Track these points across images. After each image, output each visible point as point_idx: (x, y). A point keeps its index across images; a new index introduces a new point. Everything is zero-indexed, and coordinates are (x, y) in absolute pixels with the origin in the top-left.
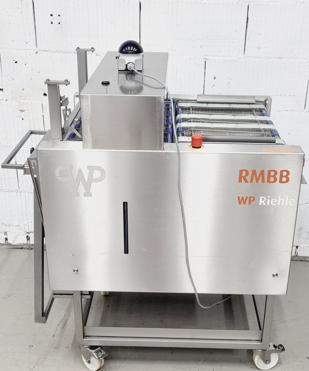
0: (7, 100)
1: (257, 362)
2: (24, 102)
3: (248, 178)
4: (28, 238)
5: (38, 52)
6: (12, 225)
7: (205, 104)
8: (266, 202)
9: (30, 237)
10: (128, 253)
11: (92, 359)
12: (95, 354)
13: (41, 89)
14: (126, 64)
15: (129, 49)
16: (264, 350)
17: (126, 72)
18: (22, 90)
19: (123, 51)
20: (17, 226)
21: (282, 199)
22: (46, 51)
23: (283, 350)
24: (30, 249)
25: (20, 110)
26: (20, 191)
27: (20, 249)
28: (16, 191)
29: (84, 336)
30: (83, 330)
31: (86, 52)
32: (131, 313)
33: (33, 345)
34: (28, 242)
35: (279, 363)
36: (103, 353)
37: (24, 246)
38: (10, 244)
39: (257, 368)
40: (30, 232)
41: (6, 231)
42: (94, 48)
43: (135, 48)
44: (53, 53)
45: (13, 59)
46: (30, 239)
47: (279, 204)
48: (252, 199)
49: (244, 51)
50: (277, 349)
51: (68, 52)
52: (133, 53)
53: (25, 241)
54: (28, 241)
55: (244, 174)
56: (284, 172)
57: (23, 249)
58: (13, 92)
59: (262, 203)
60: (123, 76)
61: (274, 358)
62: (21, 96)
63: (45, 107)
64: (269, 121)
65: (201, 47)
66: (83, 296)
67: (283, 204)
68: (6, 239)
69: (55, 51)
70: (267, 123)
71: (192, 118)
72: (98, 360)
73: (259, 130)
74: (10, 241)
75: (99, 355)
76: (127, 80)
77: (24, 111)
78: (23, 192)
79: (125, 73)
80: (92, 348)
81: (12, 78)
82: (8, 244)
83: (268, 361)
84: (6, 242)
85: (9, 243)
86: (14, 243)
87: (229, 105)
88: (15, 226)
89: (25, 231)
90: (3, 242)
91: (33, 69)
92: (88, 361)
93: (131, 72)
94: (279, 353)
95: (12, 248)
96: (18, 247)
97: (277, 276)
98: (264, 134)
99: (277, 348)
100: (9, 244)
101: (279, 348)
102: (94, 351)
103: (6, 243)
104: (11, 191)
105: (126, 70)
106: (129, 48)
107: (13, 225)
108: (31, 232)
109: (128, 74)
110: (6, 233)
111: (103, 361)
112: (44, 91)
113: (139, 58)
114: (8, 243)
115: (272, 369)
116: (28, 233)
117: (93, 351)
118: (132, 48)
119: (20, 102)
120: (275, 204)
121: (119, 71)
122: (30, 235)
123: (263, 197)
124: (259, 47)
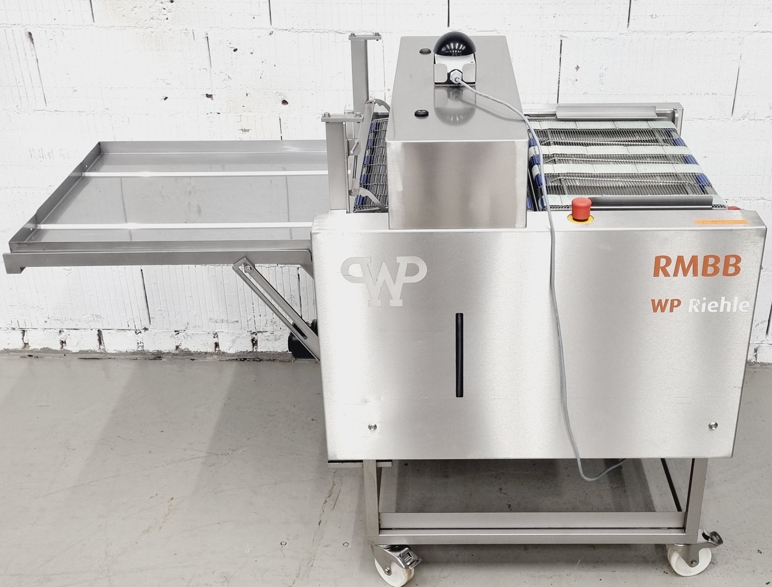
0: (219, 113)
1: (676, 564)
2: (248, 116)
3: (671, 269)
4: (254, 342)
5: (274, 33)
6: (227, 321)
7: (571, 123)
8: (699, 307)
9: (257, 340)
10: (462, 396)
11: (395, 568)
12: (400, 560)
13: (277, 94)
14: (448, 74)
15: (453, 48)
16: (688, 545)
17: (448, 85)
18: (246, 95)
19: (443, 50)
20: (236, 323)
21: (726, 302)
22: (286, 30)
23: (720, 541)
24: (259, 360)
25: (242, 130)
27: (242, 361)
29: (381, 529)
30: (379, 520)
31: (366, 41)
32: (447, 477)
33: (287, 541)
34: (254, 349)
35: (712, 563)
36: (412, 558)
37: (247, 356)
38: (223, 353)
39: (676, 573)
40: (258, 332)
41: (216, 331)
42: (380, 34)
43: (462, 45)
44: (299, 33)
45: (231, 46)
46: (257, 344)
47: (722, 310)
48: (676, 303)
49: (628, 22)
50: (710, 541)
51: (326, 31)
52: (458, 55)
53: (249, 348)
54: (255, 347)
55: (663, 262)
56: (731, 258)
57: (246, 361)
58: (230, 99)
59: (693, 309)
60: (443, 92)
61: (705, 557)
62: (243, 106)
63: (285, 123)
64: (689, 156)
65: (554, 17)
66: (379, 463)
67: (728, 310)
68: (217, 345)
69: (303, 30)
70: (687, 160)
71: (557, 154)
72: (405, 570)
73: (675, 176)
74: (223, 348)
75: (407, 562)
76: (449, 99)
77: (248, 130)
79: (446, 88)
80: (394, 548)
81: (229, 77)
83: (695, 561)
84: (215, 349)
85: (222, 351)
86: (230, 352)
87: (612, 122)
88: (232, 323)
89: (250, 330)
90: (211, 349)
91: (265, 61)
92: (387, 570)
93: (457, 85)
94: (714, 547)
95: (227, 360)
96: (237, 358)
97: (716, 428)
98: (687, 184)
99: (710, 539)
100: (221, 353)
101: (712, 539)
102: (398, 554)
103: (217, 352)
105: (449, 82)
106: (452, 44)
107: (229, 321)
108: (260, 332)
109: (451, 89)
110: (216, 335)
111: (413, 570)
112: (282, 97)
113: (469, 63)
114: (220, 351)
115: (701, 574)
116: (254, 333)
117: (396, 555)
118: (457, 44)
119: (242, 117)
120: (716, 311)
121: (436, 83)
122: (259, 337)
123: (695, 300)
124: (654, 15)
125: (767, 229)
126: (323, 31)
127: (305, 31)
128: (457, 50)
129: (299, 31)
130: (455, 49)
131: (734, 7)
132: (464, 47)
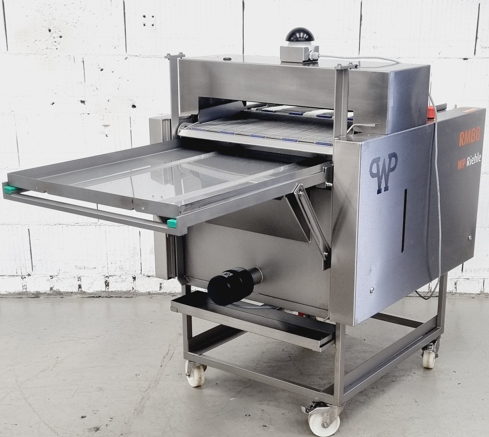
0: (89, 114)
2: (108, 116)
4: (107, 284)
5: (128, 58)
9: (109, 282)
13: (129, 100)
18: (107, 101)
20: (94, 269)
22: (136, 56)
24: (109, 297)
25: (104, 125)
26: (99, 224)
27: (98, 297)
28: (95, 224)
34: (106, 289)
37: (101, 294)
38: (84, 292)
40: (110, 276)
41: (80, 276)
44: (144, 58)
45: (99, 67)
46: (109, 285)
49: (359, 51)
53: (103, 288)
54: (107, 288)
57: (100, 297)
58: (97, 104)
62: (106, 109)
63: (133, 121)
68: (80, 287)
69: (147, 56)
74: (84, 289)
77: (108, 126)
78: (102, 225)
81: (97, 88)
82: (82, 293)
84: (79, 290)
85: (84, 291)
86: (88, 291)
88: (91, 269)
89: (104, 274)
90: (76, 289)
91: (121, 77)
95: (87, 297)
96: (94, 296)
100: (83, 292)
103: (80, 291)
104: (89, 224)
107: (89, 268)
108: (111, 276)
110: (79, 279)
112: (132, 102)
114: (82, 291)
116: (107, 277)
119: (104, 116)
122: (110, 280)
124: (375, 47)
127: (149, 56)
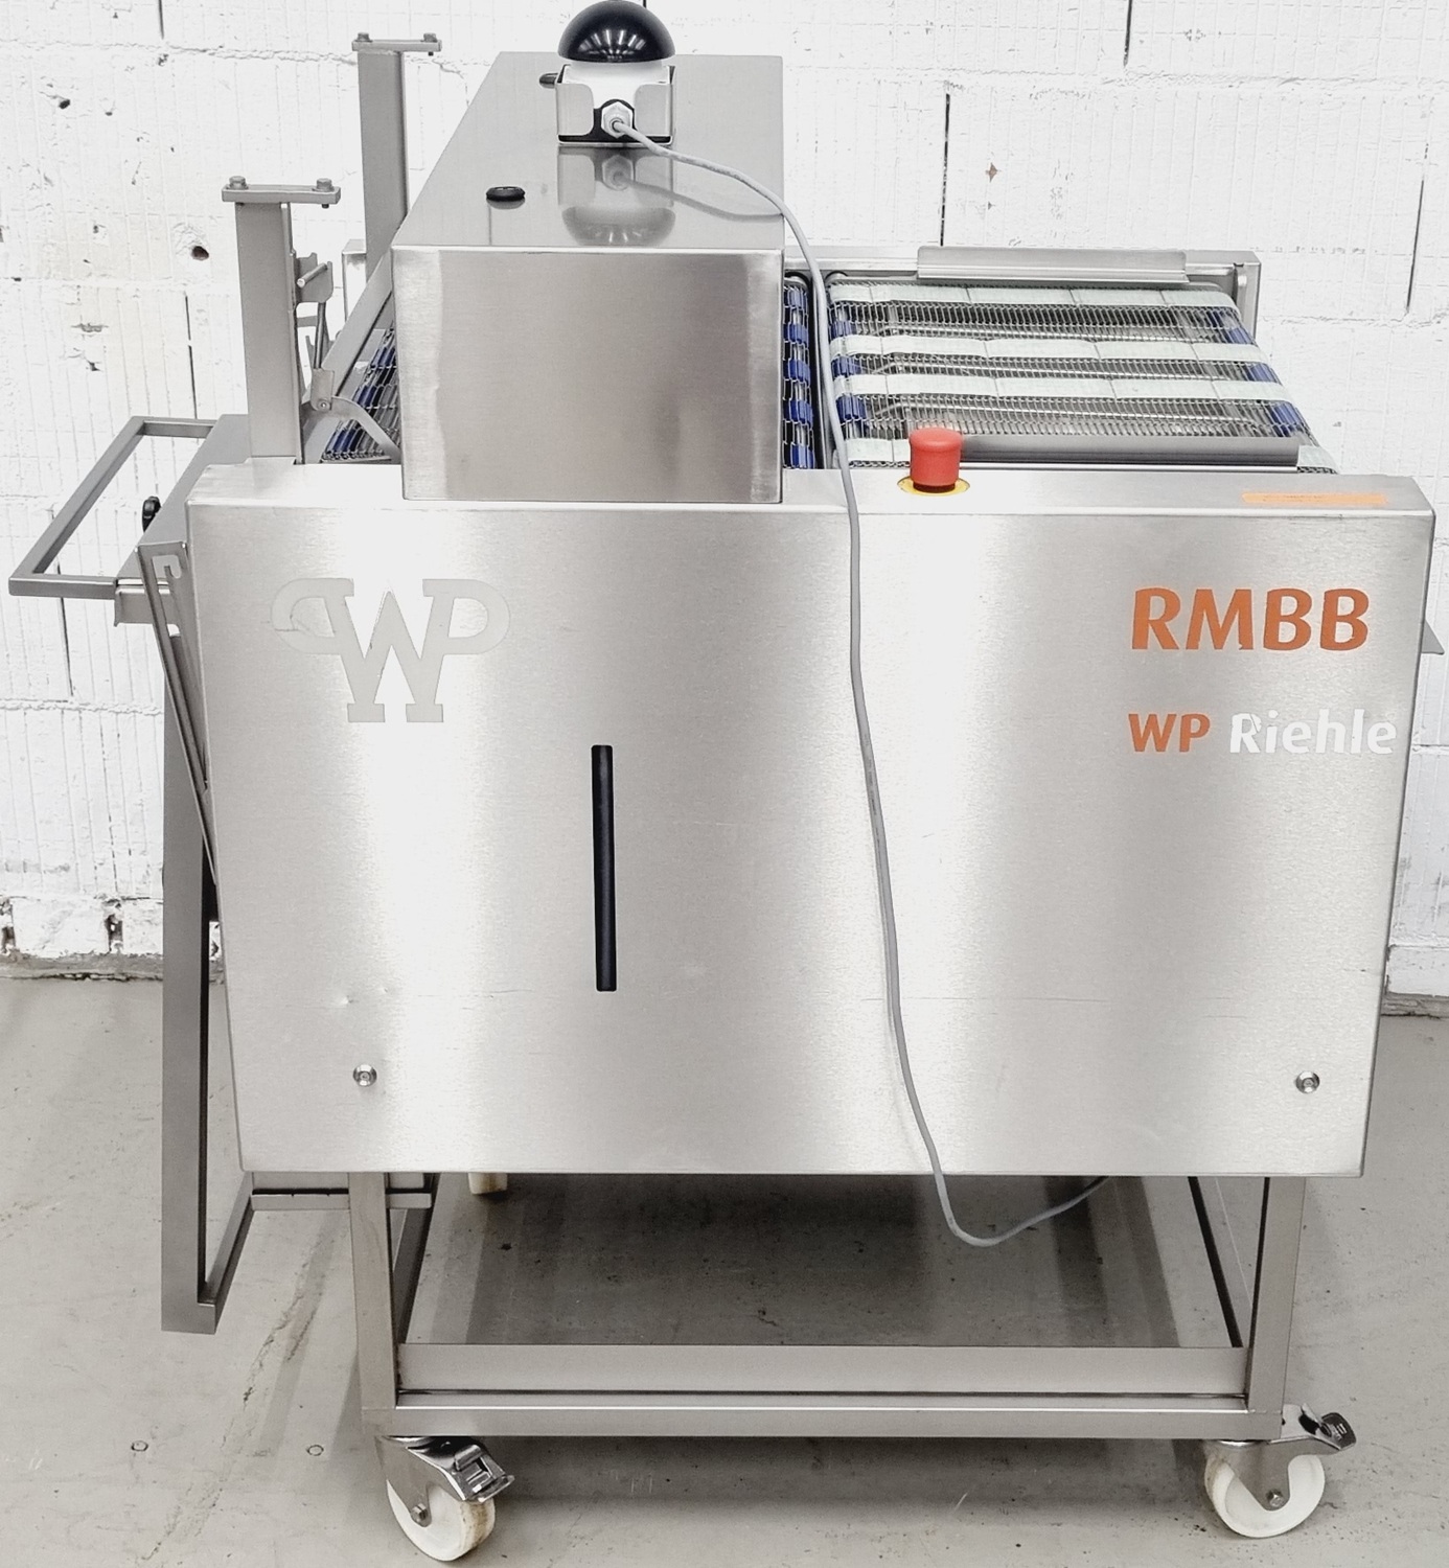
0: (18, 279)
1: (1226, 1501)
2: (98, 289)
3: (1179, 628)
4: (113, 928)
5: (168, 58)
6: (38, 867)
7: (957, 289)
8: (1260, 739)
9: (120, 922)
10: (613, 987)
11: (440, 1504)
12: (455, 1478)
13: (181, 228)
14: (595, 110)
15: (609, 42)
16: (1258, 1442)
17: (596, 144)
18: (92, 230)
19: (583, 47)
20: (63, 872)
21: (1334, 725)
22: (204, 51)
23: (1348, 1438)
24: (124, 978)
25: (82, 326)
26: (76, 705)
27: (76, 979)
28: (58, 704)
29: (401, 1392)
30: (397, 1364)
31: (399, 55)
32: (615, 1279)
33: (149, 1442)
34: (112, 946)
35: (1329, 1502)
36: (489, 1474)
37: (92, 968)
38: (26, 957)
39: (1227, 1528)
40: (124, 899)
41: (9, 895)
42: (438, 38)
43: (634, 37)
44: (237, 61)
45: (52, 91)
46: (121, 934)
47: (1321, 747)
48: (1195, 725)
49: (1127, 50)
50: (1319, 1434)
51: (311, 56)
52: (626, 59)
53: (98, 942)
54: (115, 942)
55: (1157, 607)
56: (1340, 598)
57: (87, 979)
58: (50, 240)
59: (1243, 742)
60: (582, 163)
61: (1306, 1480)
62: (86, 261)
64: (1259, 364)
65: (927, 30)
66: (395, 1197)
67: (1339, 747)
68: (9, 935)
69: (249, 53)
70: (1248, 372)
71: (900, 355)
72: (467, 1506)
73: (1216, 408)
74: (23, 944)
75: (474, 1485)
76: (599, 183)
77: (98, 329)
78: (88, 707)
79: (591, 151)
80: (439, 1446)
81: (46, 178)
82: (16, 959)
83: (1279, 1493)
84: (4, 947)
85: (23, 951)
86: (43, 955)
88: (51, 872)
89: (100, 892)
91: (144, 136)
92: (419, 1511)
93: (620, 145)
94: (1329, 1453)
95: (34, 978)
96: (63, 972)
97: (1315, 1087)
98: (1242, 425)
99: (1318, 1431)
100: (20, 958)
101: (1325, 1431)
102: (449, 1462)
103: (8, 953)
104: (35, 705)
105: (597, 134)
106: (608, 34)
107: (43, 868)
108: (128, 899)
109: (604, 152)
110: (7, 907)
111: (491, 1509)
112: (193, 237)
113: (655, 83)
114: (18, 951)
115: (1296, 1534)
116: (112, 901)
117: (443, 1465)
118: (622, 33)
119: (81, 290)
120: (1305, 749)
121: (562, 138)
122: (125, 914)
123: (1247, 716)
124: (1194, 31)
125: (1434, 518)
126: (304, 56)
127: (255, 54)
128: (622, 49)
129: (239, 55)
130: (615, 46)
131: (1405, 15)
132: (641, 43)
